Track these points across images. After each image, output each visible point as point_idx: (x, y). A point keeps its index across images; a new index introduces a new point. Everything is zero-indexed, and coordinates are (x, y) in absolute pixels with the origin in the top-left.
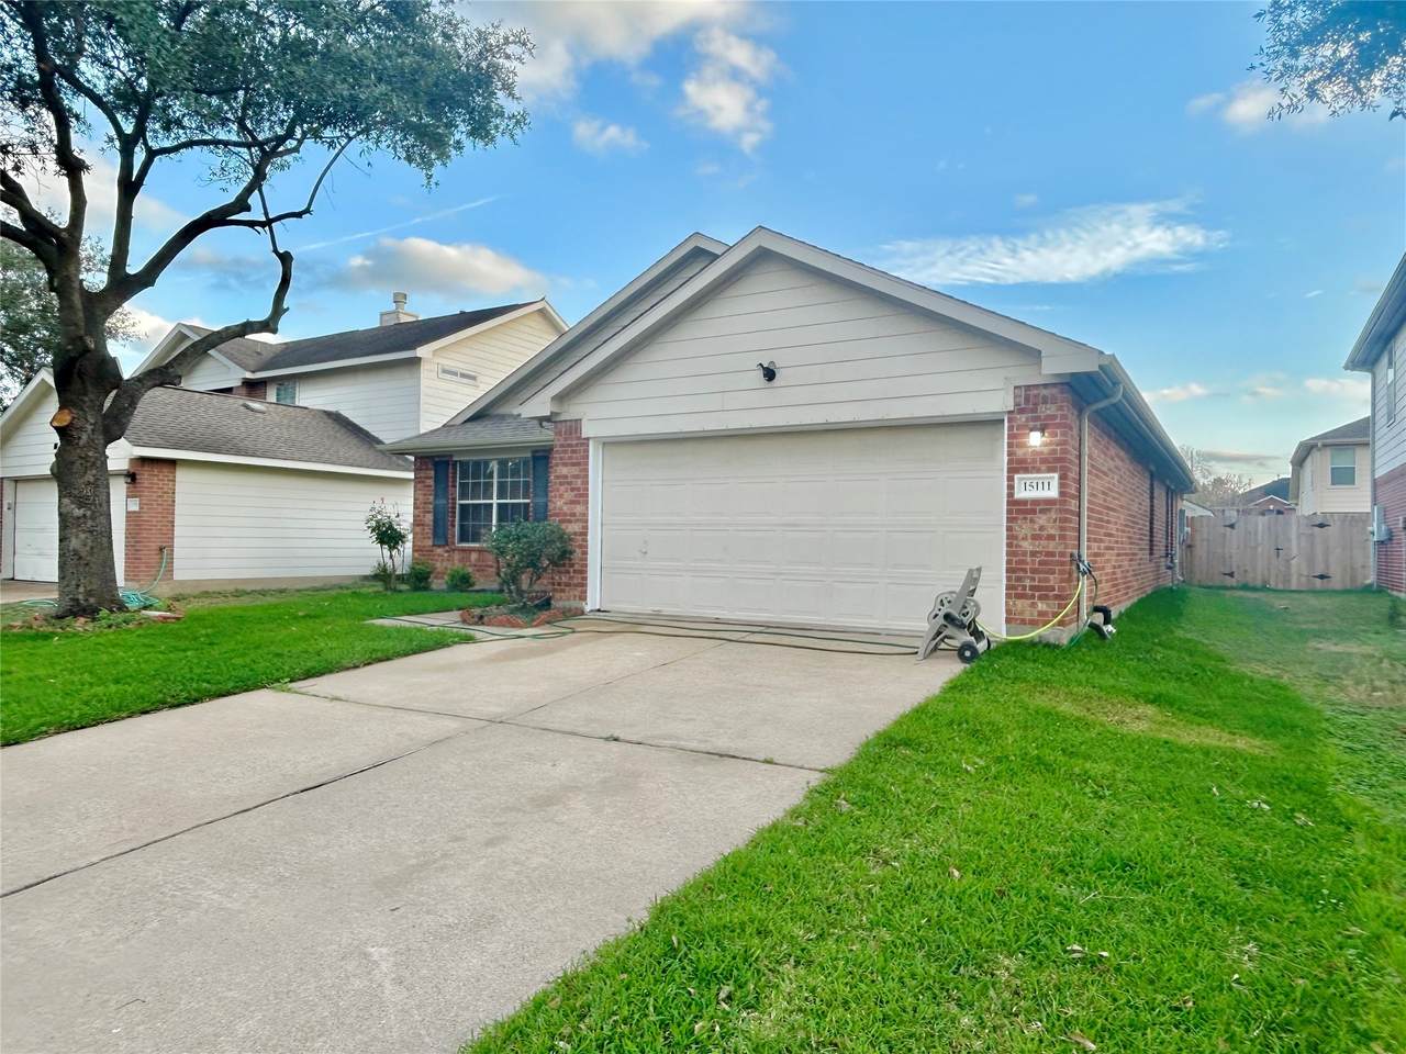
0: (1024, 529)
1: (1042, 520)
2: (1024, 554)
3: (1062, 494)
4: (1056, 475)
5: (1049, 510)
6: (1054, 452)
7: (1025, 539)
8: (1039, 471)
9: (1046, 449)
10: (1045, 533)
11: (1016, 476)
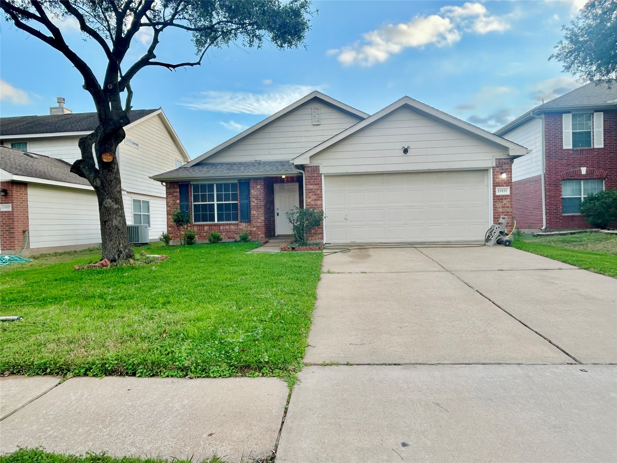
0: (499, 205)
1: (505, 201)
2: (500, 213)
3: (511, 193)
4: (509, 188)
5: (507, 198)
6: (508, 180)
7: (499, 208)
8: (503, 186)
9: (506, 179)
10: (506, 206)
11: (496, 188)
